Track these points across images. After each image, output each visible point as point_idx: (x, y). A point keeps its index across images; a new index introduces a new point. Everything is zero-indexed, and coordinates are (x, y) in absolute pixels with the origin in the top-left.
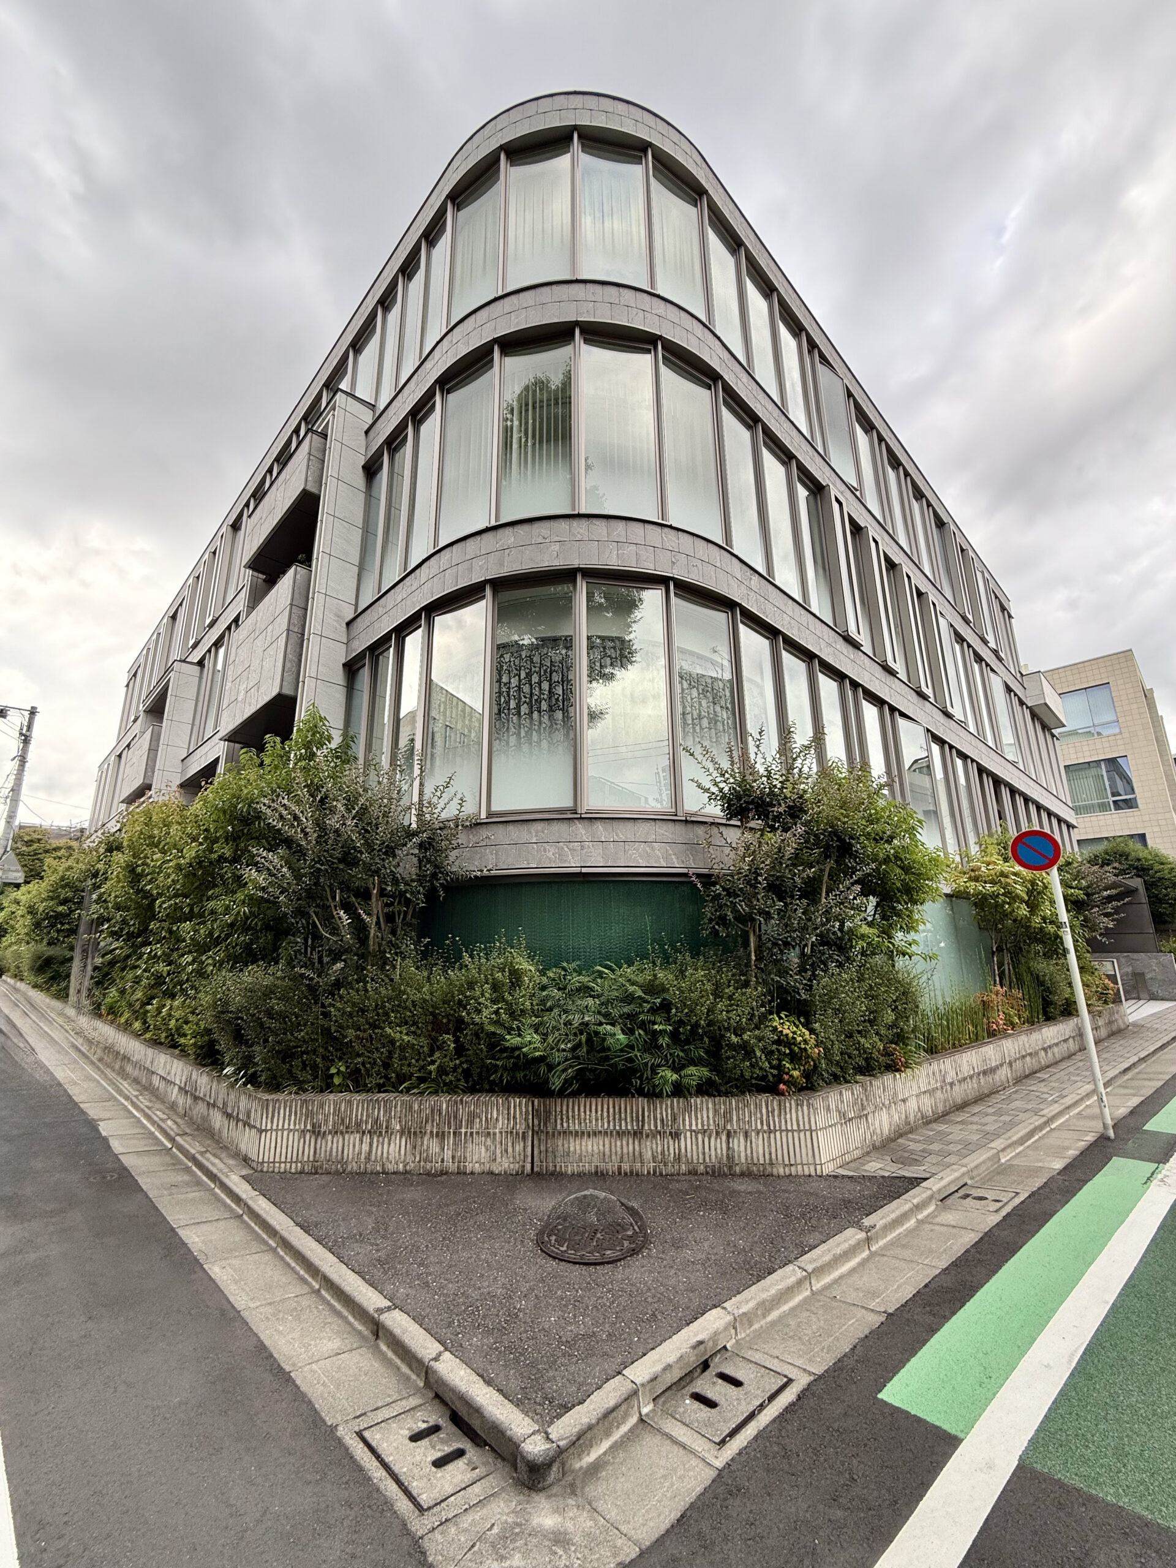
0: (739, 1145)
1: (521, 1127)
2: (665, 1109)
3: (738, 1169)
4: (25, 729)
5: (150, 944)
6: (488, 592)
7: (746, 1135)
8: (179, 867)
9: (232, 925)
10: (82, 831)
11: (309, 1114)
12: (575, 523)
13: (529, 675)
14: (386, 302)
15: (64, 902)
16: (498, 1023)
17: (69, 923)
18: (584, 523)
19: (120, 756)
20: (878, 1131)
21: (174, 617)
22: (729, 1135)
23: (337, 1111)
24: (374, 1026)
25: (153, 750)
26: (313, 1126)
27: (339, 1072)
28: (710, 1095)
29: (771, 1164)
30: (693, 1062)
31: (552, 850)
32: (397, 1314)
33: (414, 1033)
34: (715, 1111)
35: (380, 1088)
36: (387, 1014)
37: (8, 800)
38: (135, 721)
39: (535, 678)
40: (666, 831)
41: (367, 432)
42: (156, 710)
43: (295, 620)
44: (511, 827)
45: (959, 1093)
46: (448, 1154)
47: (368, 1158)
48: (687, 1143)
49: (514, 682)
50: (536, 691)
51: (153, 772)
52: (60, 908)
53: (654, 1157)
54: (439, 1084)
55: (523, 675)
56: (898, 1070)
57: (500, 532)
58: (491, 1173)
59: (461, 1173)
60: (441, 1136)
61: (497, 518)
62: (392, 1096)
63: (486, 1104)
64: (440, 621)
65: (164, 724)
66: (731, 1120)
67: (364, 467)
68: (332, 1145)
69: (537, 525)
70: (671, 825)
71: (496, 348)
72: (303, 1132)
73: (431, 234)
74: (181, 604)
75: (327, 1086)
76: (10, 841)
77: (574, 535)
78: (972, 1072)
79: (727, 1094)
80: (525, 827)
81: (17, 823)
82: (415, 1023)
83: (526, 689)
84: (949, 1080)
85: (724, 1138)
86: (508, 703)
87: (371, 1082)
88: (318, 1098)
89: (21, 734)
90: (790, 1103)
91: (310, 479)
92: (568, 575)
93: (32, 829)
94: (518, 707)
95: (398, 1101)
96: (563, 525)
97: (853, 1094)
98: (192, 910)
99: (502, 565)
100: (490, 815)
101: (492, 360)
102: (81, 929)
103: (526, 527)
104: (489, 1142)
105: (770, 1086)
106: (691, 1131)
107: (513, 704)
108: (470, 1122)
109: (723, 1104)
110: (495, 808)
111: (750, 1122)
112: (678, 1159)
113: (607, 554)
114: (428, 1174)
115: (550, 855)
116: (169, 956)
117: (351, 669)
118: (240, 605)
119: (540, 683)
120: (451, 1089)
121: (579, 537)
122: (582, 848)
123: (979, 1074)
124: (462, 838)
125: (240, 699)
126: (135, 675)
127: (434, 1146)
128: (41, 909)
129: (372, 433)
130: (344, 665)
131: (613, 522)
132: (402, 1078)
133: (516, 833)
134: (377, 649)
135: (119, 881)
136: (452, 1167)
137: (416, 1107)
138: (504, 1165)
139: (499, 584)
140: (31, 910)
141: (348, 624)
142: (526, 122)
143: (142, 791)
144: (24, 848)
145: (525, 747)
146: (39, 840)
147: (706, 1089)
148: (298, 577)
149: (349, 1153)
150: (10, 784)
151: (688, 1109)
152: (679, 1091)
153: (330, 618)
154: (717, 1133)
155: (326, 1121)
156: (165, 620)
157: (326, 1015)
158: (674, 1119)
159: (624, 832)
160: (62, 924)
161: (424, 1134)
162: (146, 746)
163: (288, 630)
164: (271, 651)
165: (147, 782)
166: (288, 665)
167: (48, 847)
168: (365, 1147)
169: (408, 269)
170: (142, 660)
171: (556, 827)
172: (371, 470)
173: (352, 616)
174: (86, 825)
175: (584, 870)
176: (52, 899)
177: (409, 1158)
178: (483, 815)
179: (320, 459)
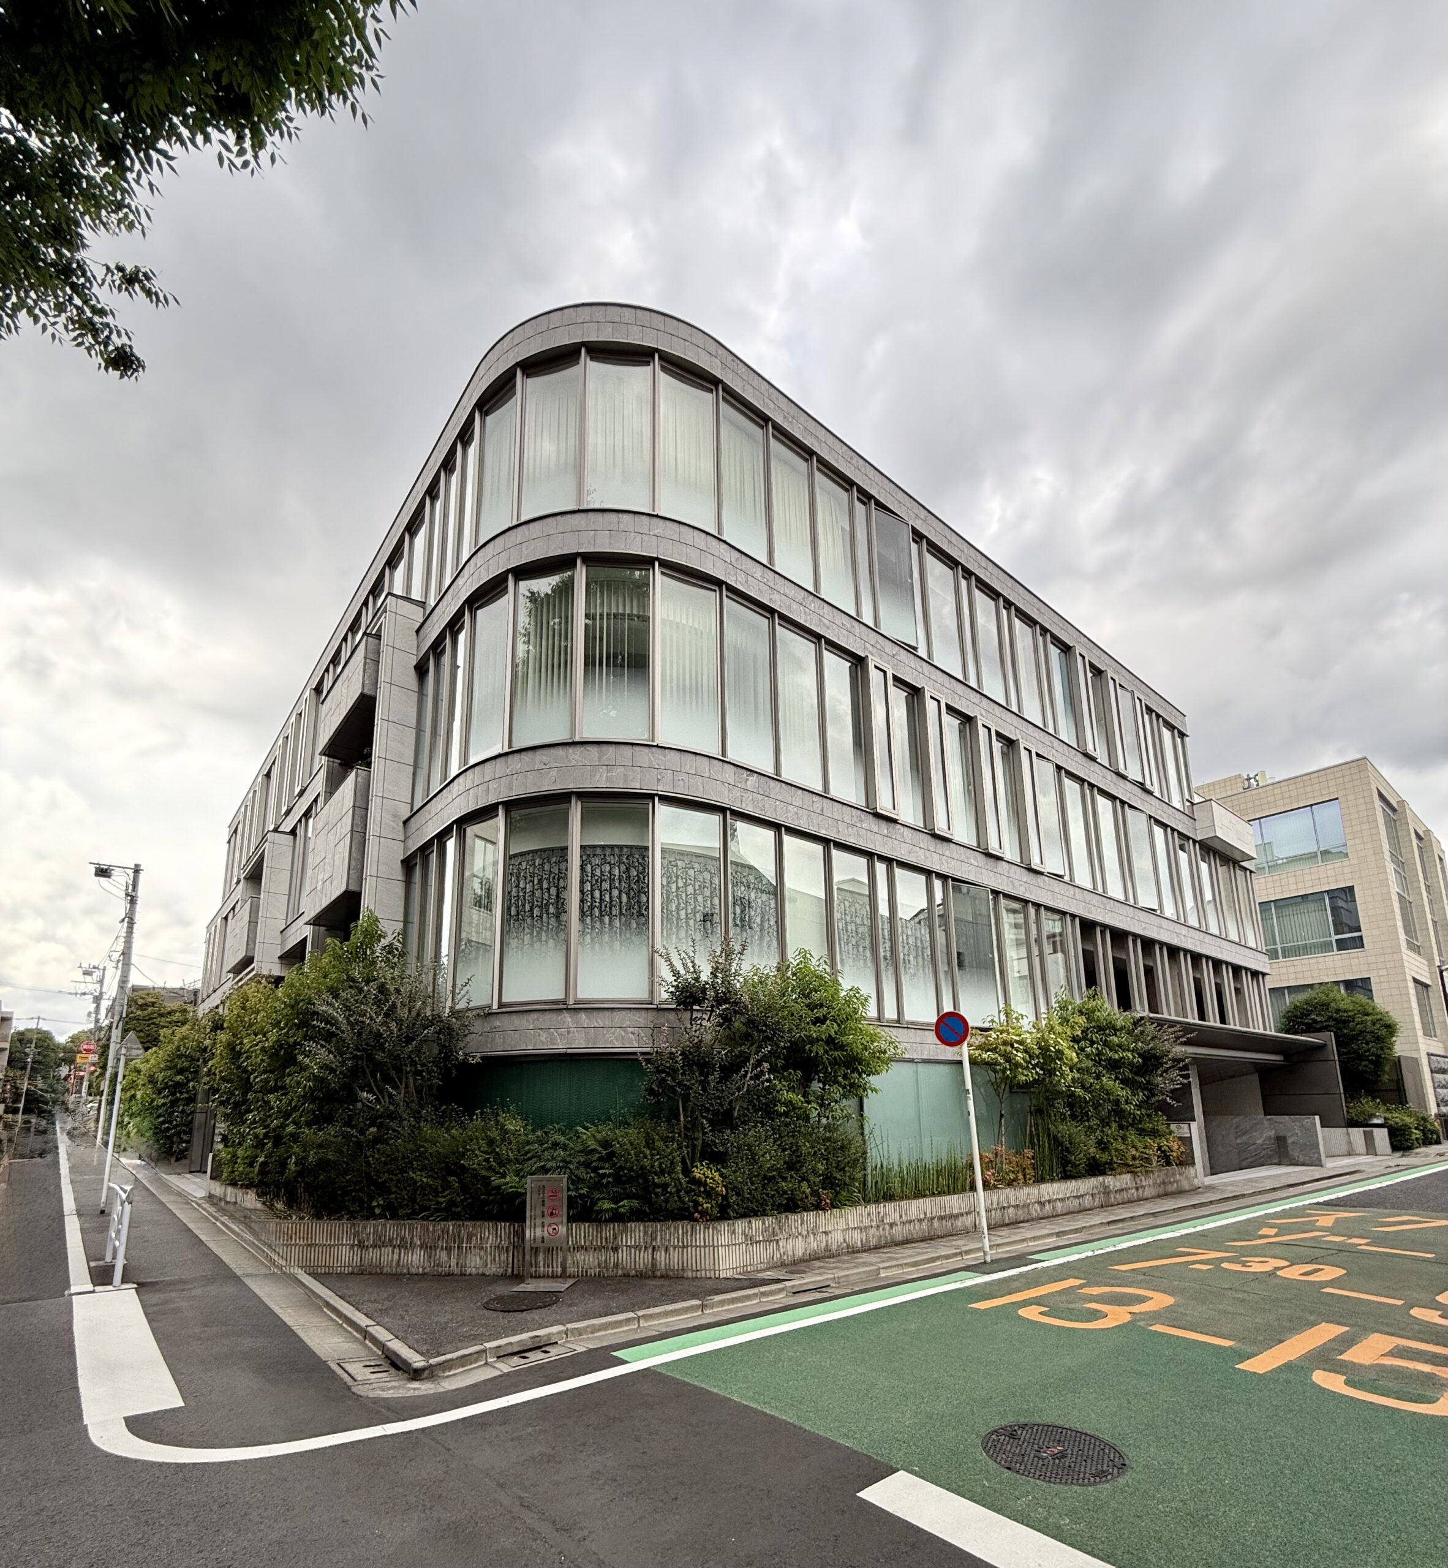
0: (661, 1256)
1: (505, 1244)
2: (609, 1231)
3: (659, 1273)
4: (130, 887)
5: (251, 1111)
6: (501, 812)
7: (666, 1250)
8: (263, 1049)
9: (304, 1096)
10: (196, 993)
11: (356, 1234)
12: (571, 750)
13: (540, 881)
14: (432, 492)
15: (181, 1071)
16: (490, 1168)
17: (187, 1092)
18: (579, 750)
19: (226, 918)
20: (790, 1253)
21: (268, 775)
22: (654, 1248)
23: (376, 1231)
24: (402, 1171)
25: (253, 922)
26: (359, 1241)
27: (379, 1205)
28: (643, 1221)
29: (683, 1270)
30: (629, 1197)
31: (545, 1035)
32: (378, 1328)
33: (431, 1176)
34: (645, 1233)
35: (409, 1217)
36: (411, 1162)
37: (120, 965)
38: (238, 882)
39: (545, 885)
40: (640, 1019)
41: (418, 632)
42: (255, 877)
43: (358, 820)
44: (514, 1016)
45: (899, 1232)
46: (453, 1262)
47: (398, 1264)
48: (623, 1255)
49: (529, 888)
50: (546, 896)
51: (255, 944)
52: (178, 1078)
53: (599, 1265)
54: (449, 1213)
55: (536, 881)
56: (823, 1209)
57: (510, 757)
58: (483, 1275)
59: (463, 1274)
60: (449, 1249)
61: (510, 746)
62: (414, 1222)
63: (480, 1226)
64: (471, 830)
65: (262, 896)
66: (656, 1239)
67: (416, 667)
68: (373, 1255)
69: (539, 752)
70: (643, 1013)
71: (510, 576)
72: (353, 1246)
73: (465, 436)
74: (274, 763)
75: (371, 1215)
76: (125, 1007)
77: (570, 761)
78: (922, 1216)
79: (653, 1220)
80: (526, 1016)
81: (130, 985)
82: (432, 1169)
83: (538, 893)
84: (887, 1220)
85: (650, 1251)
86: (524, 906)
87: (401, 1212)
88: (362, 1224)
89: (127, 895)
90: (700, 1227)
91: (367, 682)
92: (564, 797)
93: (146, 992)
94: (532, 909)
95: (418, 1225)
96: (560, 752)
97: (764, 1223)
98: (276, 1084)
99: (511, 789)
100: (501, 1005)
101: (507, 587)
102: (199, 1097)
103: (530, 754)
104: (482, 1253)
105: (685, 1214)
106: (627, 1246)
107: (527, 908)
108: (469, 1240)
109: (651, 1227)
110: (505, 1000)
111: (669, 1240)
112: (616, 1266)
113: (597, 777)
114: (440, 1275)
115: (543, 1039)
116: (265, 1121)
117: (408, 864)
118: (318, 785)
119: (548, 889)
120: (457, 1217)
121: (574, 763)
122: (569, 1032)
123: (933, 1218)
124: (478, 1026)
125: (319, 888)
126: (235, 831)
127: (443, 1255)
128: (160, 1079)
129: (422, 632)
130: (402, 861)
131: (604, 748)
132: (424, 1209)
133: (517, 1021)
134: (424, 850)
135: (222, 1058)
136: (457, 1271)
137: (431, 1228)
138: (493, 1269)
139: (510, 805)
140: (152, 1080)
141: (405, 822)
142: (539, 338)
143: (248, 961)
144: (139, 1012)
145: (537, 945)
146: (153, 1004)
147: (638, 1216)
148: (359, 779)
149: (384, 1261)
150: (120, 947)
151: (625, 1230)
152: (617, 1217)
153: (387, 818)
154: (646, 1248)
155: (368, 1239)
156: (260, 779)
157: (368, 1163)
158: (615, 1238)
159: (601, 1020)
160: (181, 1093)
161: (436, 1248)
162: (246, 919)
163: (352, 831)
164: (340, 848)
165: (250, 954)
166: (353, 863)
167: (163, 1010)
168: (396, 1257)
169: (448, 464)
170: (241, 818)
171: (548, 1016)
172: (421, 670)
173: (409, 814)
174: (199, 985)
175: (569, 1051)
176: (170, 1068)
177: (427, 1264)
178: (495, 1006)
179: (373, 661)
